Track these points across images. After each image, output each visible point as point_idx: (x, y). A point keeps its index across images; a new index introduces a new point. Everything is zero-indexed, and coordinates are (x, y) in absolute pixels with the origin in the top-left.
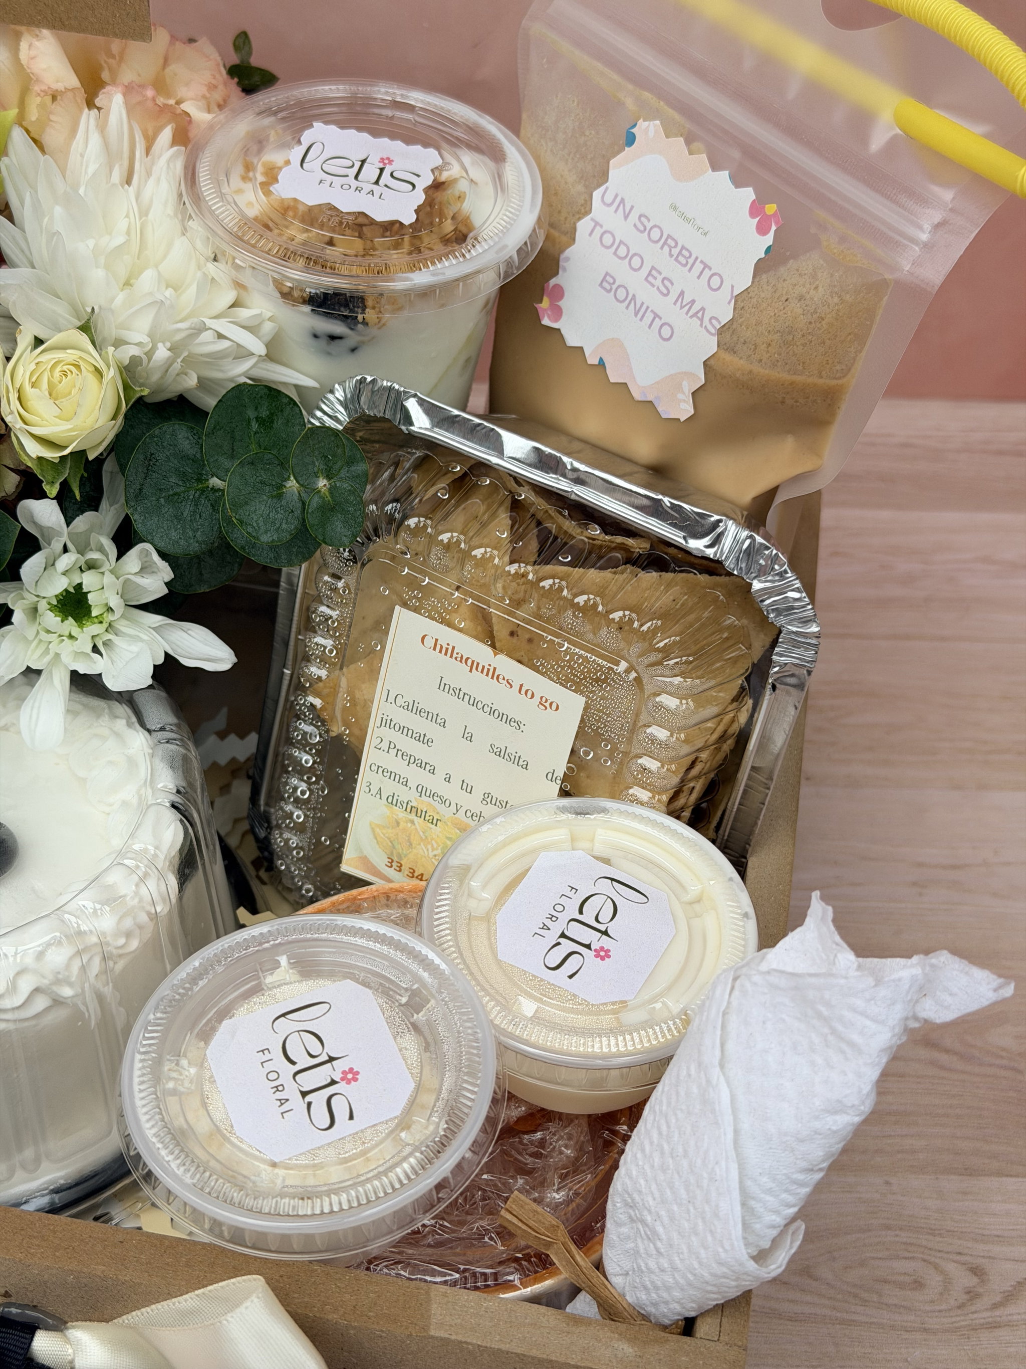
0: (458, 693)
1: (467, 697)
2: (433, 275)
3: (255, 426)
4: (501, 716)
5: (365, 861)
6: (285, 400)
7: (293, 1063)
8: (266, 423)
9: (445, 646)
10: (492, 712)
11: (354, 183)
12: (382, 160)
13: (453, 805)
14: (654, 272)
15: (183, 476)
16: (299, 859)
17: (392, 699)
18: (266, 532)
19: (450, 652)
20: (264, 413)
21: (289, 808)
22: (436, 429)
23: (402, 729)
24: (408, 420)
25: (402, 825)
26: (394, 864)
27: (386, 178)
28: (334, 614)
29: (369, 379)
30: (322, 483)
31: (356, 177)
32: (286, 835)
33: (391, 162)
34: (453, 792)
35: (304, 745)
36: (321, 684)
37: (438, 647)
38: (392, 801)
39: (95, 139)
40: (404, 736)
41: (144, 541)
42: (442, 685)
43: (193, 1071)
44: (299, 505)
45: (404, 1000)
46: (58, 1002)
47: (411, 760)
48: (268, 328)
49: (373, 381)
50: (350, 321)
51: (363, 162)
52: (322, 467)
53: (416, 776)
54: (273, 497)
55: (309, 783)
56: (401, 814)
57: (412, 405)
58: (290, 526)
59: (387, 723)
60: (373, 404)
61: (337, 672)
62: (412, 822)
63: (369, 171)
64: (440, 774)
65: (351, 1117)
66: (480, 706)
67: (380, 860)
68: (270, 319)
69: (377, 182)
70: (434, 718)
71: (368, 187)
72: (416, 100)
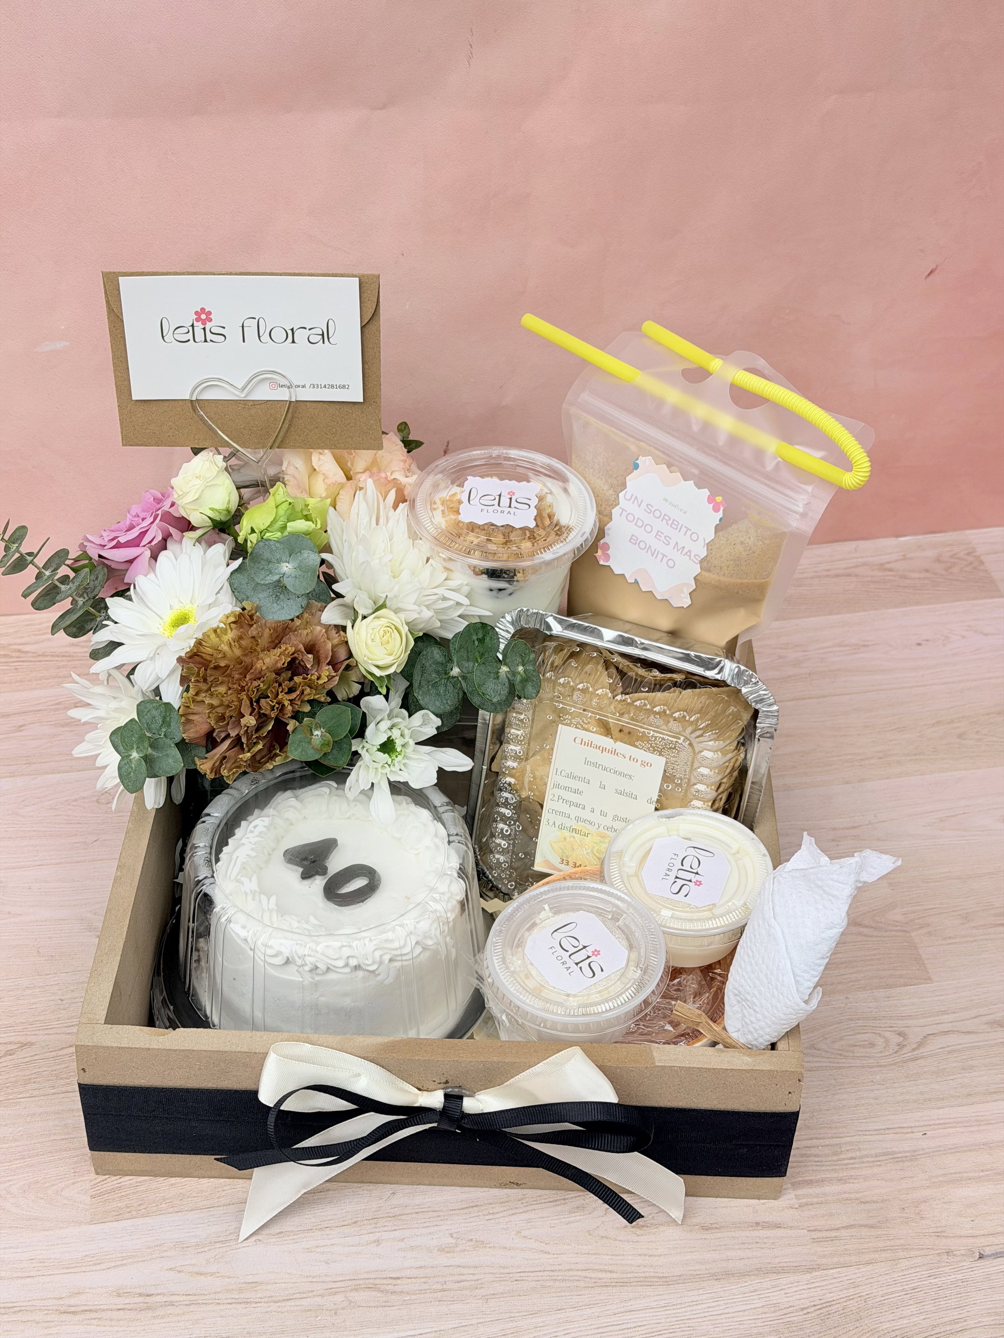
0: (595, 765)
1: (601, 767)
2: (554, 554)
3: (476, 643)
4: (620, 774)
5: (547, 863)
6: (489, 628)
7: (567, 951)
8: (481, 641)
9: (587, 742)
10: (615, 772)
11: (499, 509)
12: (509, 493)
13: (597, 824)
14: (659, 533)
15: (438, 672)
16: (505, 869)
17: (559, 773)
18: (495, 697)
19: (590, 744)
20: (480, 636)
21: (498, 841)
22: (565, 631)
23: (565, 788)
24: (549, 628)
25: (568, 839)
26: (564, 862)
27: (514, 504)
28: (519, 733)
29: (525, 609)
30: (520, 669)
31: (499, 505)
32: (497, 856)
33: (514, 494)
34: (595, 818)
35: (506, 804)
36: (514, 771)
37: (583, 743)
38: (562, 827)
39: (363, 505)
40: (567, 792)
41: (423, 709)
42: (587, 762)
43: (519, 962)
44: (507, 680)
45: (610, 917)
46: (425, 949)
47: (571, 804)
48: (466, 589)
49: (528, 610)
50: (510, 581)
51: (500, 496)
52: (520, 660)
53: (574, 812)
54: (495, 679)
55: (509, 826)
56: (566, 833)
57: (550, 620)
58: (505, 692)
59: (558, 786)
60: (528, 622)
61: (523, 763)
62: (574, 837)
63: (505, 501)
64: (588, 809)
65: (602, 970)
66: (608, 770)
67: (556, 861)
68: (467, 585)
69: (510, 506)
70: (583, 780)
71: (507, 510)
72: (515, 455)
